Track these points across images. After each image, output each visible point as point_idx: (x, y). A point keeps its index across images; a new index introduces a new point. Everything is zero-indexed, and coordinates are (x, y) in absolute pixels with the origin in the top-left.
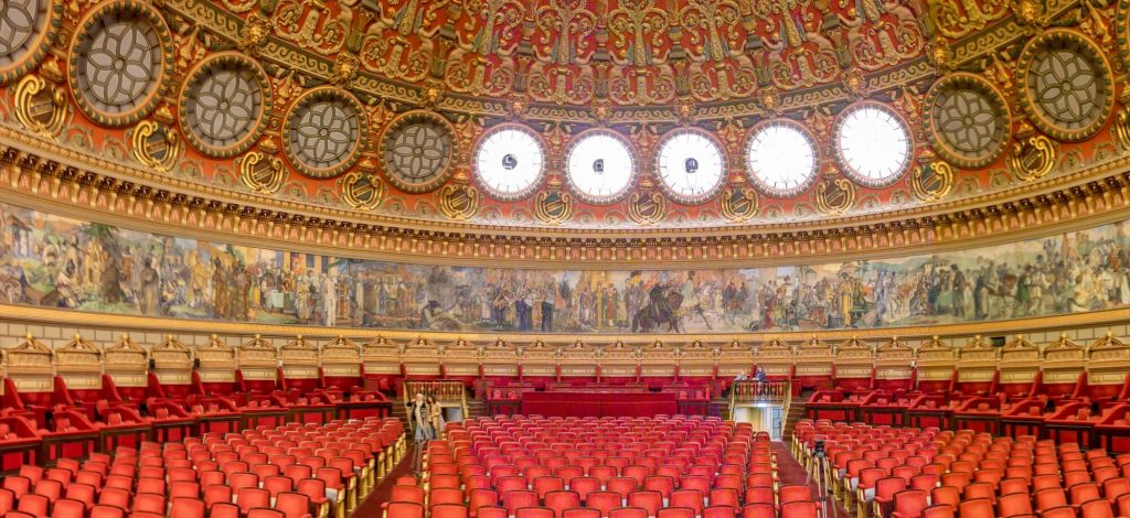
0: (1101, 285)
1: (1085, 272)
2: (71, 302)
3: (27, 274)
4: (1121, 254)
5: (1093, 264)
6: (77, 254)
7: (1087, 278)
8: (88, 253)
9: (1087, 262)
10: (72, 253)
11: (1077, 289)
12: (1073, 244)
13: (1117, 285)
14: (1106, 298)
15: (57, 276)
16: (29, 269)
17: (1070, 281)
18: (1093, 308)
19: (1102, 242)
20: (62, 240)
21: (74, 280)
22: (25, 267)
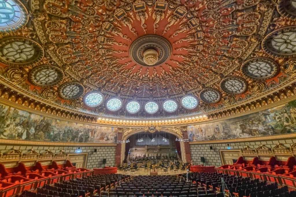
0: (16, 130)
1: (12, 124)
2: (292, 130)
3: (273, 126)
4: (28, 123)
5: (16, 122)
6: (288, 115)
7: (12, 126)
8: (292, 113)
9: (14, 121)
10: (286, 115)
11: (6, 129)
12: (11, 112)
13: (22, 132)
14: (16, 135)
15: (283, 124)
16: (273, 125)
17: (4, 125)
18: (9, 138)
19: (22, 116)
20: (280, 113)
21: (290, 123)
22: (272, 124)
